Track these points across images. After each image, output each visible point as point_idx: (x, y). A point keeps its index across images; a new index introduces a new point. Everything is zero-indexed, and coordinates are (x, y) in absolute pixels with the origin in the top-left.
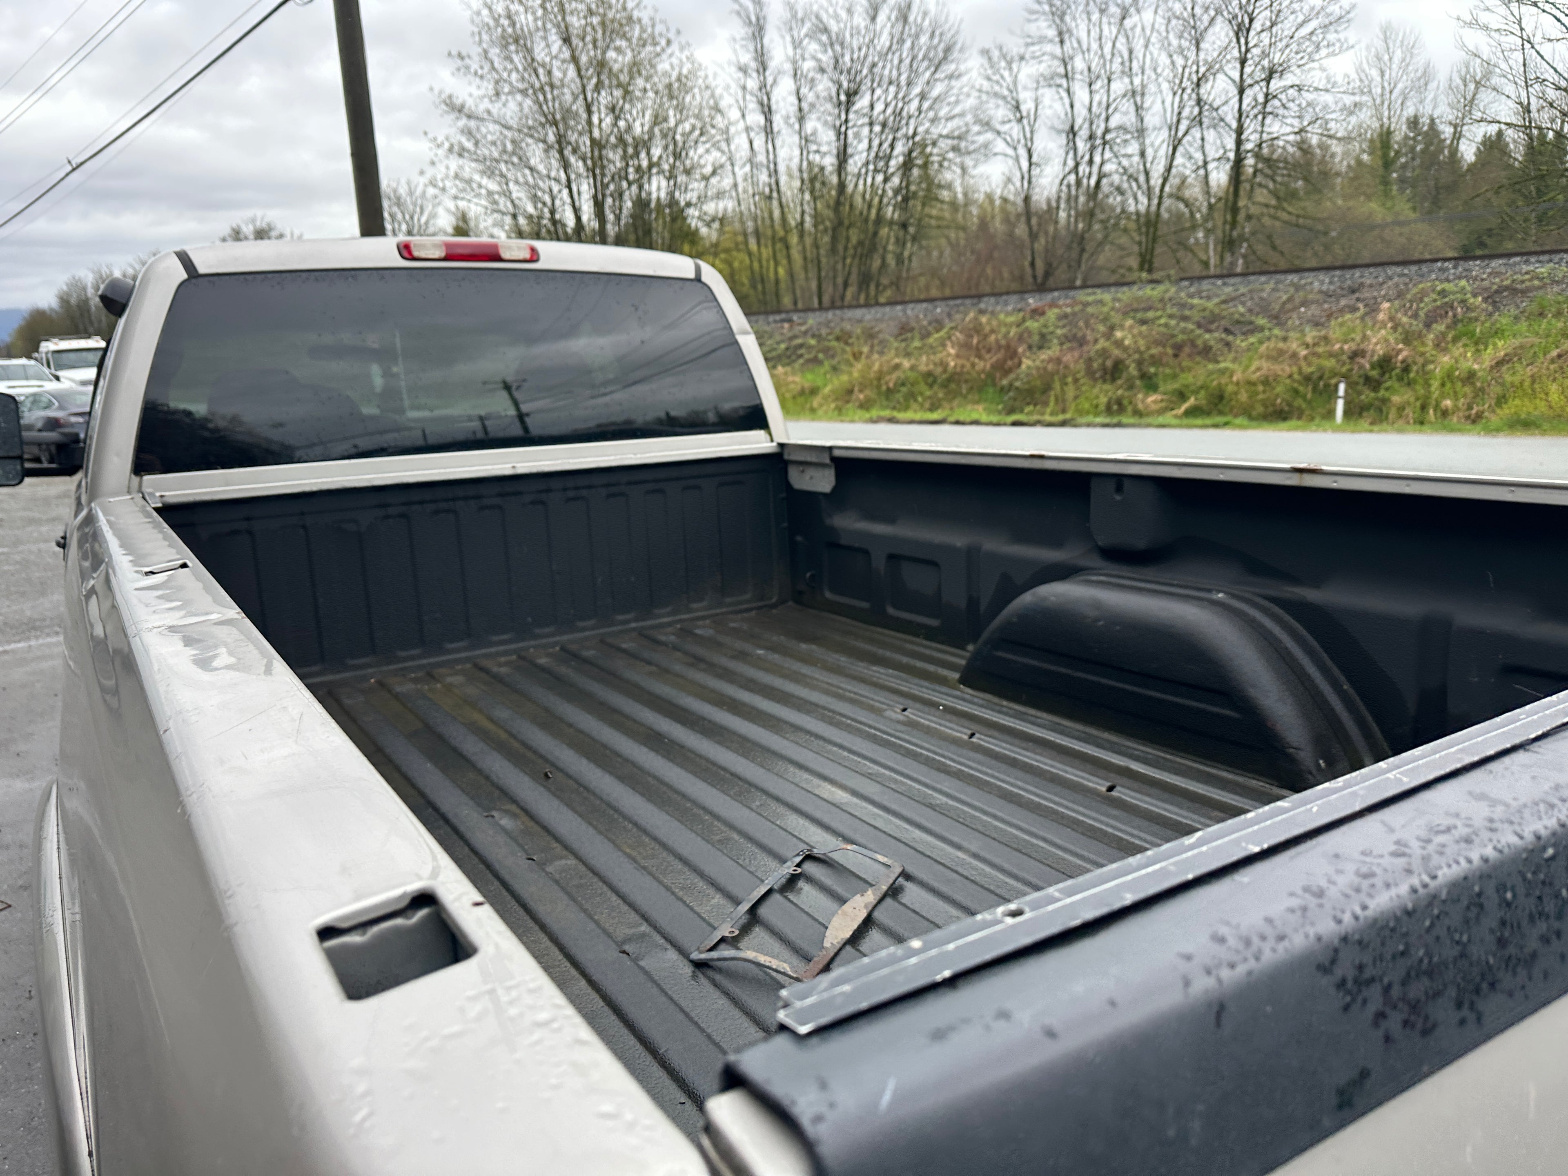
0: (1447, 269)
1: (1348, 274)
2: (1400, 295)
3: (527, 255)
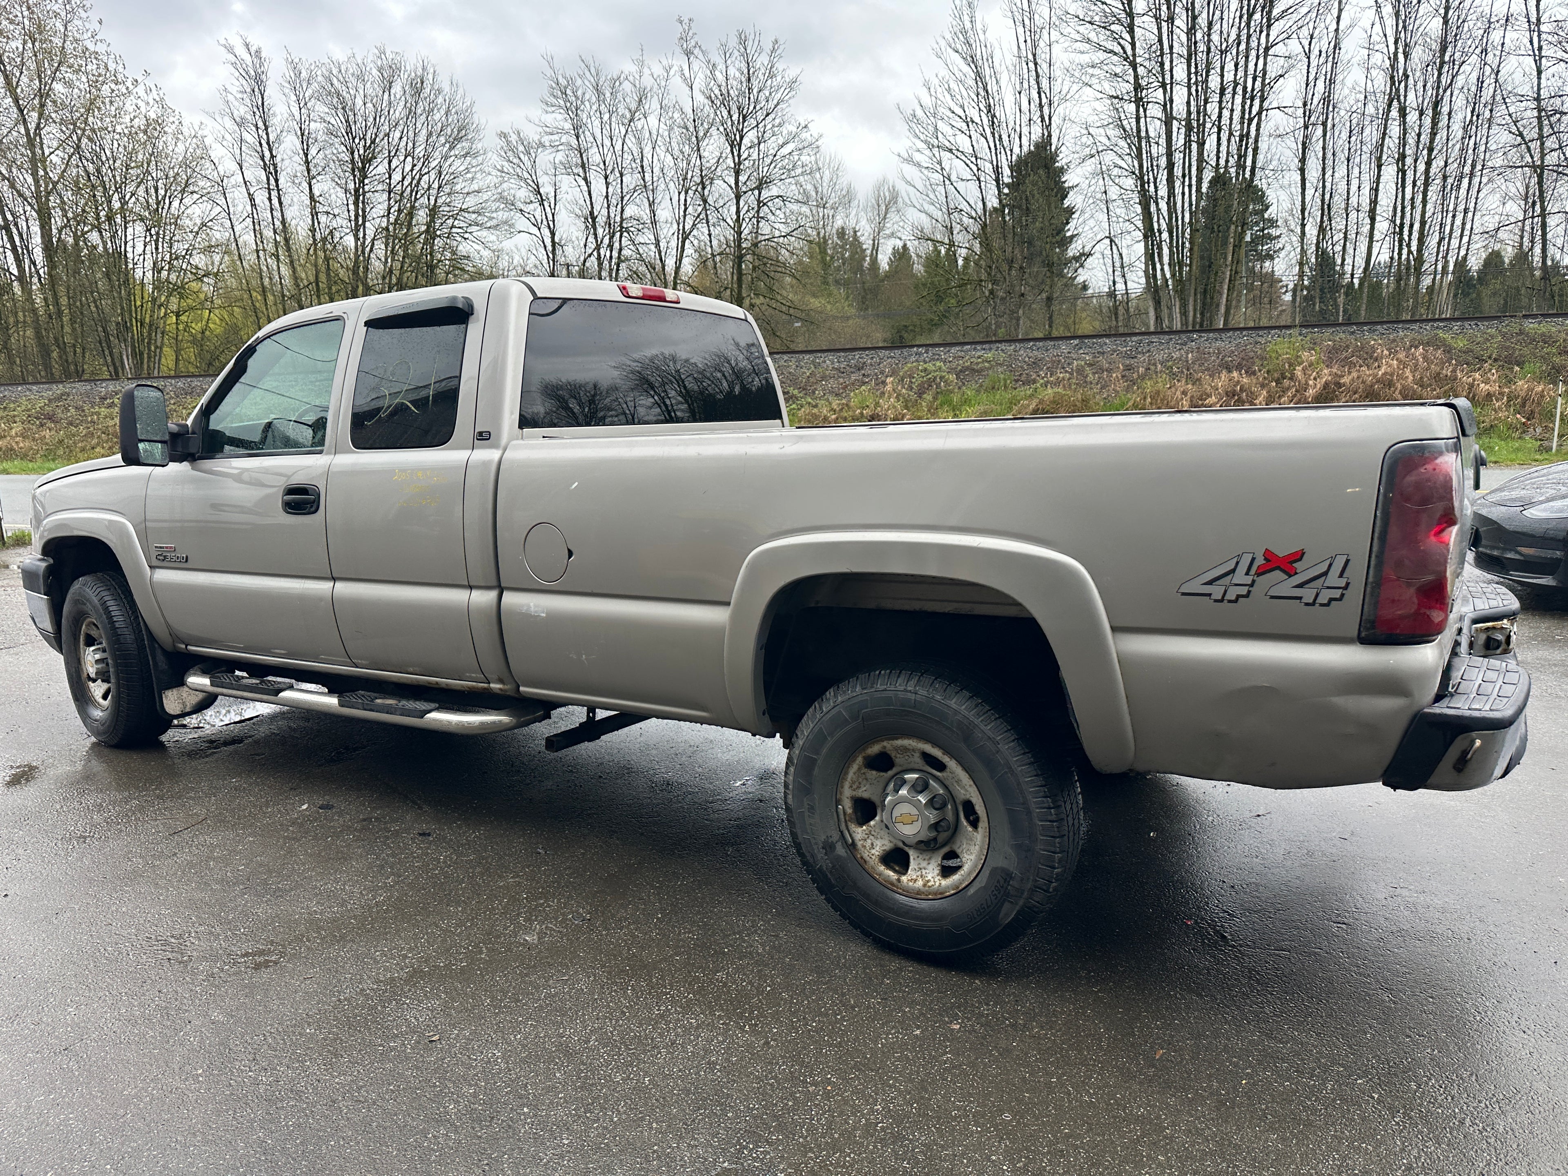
0: (920, 354)
1: (850, 355)
2: (893, 373)
3: (674, 299)
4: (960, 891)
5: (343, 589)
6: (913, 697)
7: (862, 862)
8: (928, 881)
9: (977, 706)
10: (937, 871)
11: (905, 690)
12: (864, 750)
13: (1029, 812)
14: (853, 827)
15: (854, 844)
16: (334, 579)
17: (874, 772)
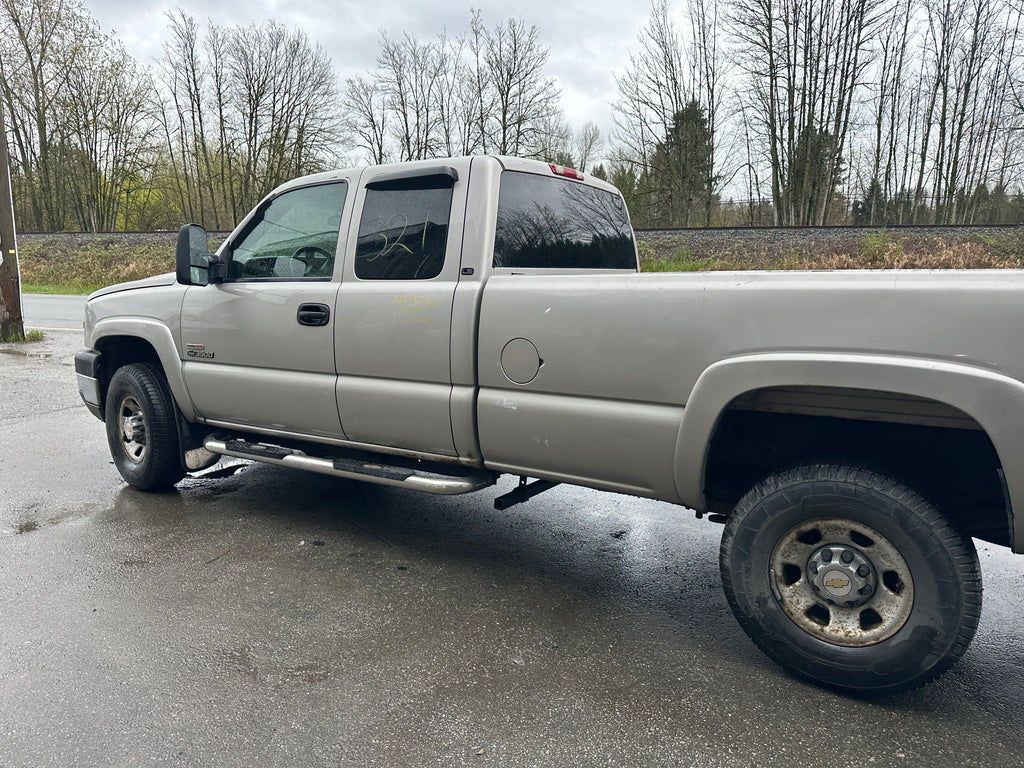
3: (581, 177)
4: (880, 643)
5: (343, 381)
6: (853, 487)
7: (789, 614)
8: (850, 632)
9: (912, 497)
10: (857, 624)
11: (845, 482)
12: (799, 526)
13: (958, 584)
14: (782, 586)
15: (782, 600)
16: (337, 375)
17: (803, 545)
